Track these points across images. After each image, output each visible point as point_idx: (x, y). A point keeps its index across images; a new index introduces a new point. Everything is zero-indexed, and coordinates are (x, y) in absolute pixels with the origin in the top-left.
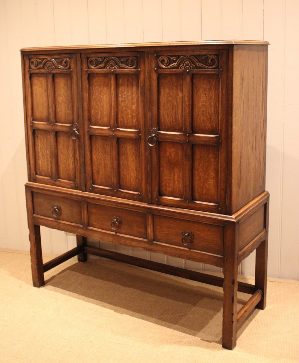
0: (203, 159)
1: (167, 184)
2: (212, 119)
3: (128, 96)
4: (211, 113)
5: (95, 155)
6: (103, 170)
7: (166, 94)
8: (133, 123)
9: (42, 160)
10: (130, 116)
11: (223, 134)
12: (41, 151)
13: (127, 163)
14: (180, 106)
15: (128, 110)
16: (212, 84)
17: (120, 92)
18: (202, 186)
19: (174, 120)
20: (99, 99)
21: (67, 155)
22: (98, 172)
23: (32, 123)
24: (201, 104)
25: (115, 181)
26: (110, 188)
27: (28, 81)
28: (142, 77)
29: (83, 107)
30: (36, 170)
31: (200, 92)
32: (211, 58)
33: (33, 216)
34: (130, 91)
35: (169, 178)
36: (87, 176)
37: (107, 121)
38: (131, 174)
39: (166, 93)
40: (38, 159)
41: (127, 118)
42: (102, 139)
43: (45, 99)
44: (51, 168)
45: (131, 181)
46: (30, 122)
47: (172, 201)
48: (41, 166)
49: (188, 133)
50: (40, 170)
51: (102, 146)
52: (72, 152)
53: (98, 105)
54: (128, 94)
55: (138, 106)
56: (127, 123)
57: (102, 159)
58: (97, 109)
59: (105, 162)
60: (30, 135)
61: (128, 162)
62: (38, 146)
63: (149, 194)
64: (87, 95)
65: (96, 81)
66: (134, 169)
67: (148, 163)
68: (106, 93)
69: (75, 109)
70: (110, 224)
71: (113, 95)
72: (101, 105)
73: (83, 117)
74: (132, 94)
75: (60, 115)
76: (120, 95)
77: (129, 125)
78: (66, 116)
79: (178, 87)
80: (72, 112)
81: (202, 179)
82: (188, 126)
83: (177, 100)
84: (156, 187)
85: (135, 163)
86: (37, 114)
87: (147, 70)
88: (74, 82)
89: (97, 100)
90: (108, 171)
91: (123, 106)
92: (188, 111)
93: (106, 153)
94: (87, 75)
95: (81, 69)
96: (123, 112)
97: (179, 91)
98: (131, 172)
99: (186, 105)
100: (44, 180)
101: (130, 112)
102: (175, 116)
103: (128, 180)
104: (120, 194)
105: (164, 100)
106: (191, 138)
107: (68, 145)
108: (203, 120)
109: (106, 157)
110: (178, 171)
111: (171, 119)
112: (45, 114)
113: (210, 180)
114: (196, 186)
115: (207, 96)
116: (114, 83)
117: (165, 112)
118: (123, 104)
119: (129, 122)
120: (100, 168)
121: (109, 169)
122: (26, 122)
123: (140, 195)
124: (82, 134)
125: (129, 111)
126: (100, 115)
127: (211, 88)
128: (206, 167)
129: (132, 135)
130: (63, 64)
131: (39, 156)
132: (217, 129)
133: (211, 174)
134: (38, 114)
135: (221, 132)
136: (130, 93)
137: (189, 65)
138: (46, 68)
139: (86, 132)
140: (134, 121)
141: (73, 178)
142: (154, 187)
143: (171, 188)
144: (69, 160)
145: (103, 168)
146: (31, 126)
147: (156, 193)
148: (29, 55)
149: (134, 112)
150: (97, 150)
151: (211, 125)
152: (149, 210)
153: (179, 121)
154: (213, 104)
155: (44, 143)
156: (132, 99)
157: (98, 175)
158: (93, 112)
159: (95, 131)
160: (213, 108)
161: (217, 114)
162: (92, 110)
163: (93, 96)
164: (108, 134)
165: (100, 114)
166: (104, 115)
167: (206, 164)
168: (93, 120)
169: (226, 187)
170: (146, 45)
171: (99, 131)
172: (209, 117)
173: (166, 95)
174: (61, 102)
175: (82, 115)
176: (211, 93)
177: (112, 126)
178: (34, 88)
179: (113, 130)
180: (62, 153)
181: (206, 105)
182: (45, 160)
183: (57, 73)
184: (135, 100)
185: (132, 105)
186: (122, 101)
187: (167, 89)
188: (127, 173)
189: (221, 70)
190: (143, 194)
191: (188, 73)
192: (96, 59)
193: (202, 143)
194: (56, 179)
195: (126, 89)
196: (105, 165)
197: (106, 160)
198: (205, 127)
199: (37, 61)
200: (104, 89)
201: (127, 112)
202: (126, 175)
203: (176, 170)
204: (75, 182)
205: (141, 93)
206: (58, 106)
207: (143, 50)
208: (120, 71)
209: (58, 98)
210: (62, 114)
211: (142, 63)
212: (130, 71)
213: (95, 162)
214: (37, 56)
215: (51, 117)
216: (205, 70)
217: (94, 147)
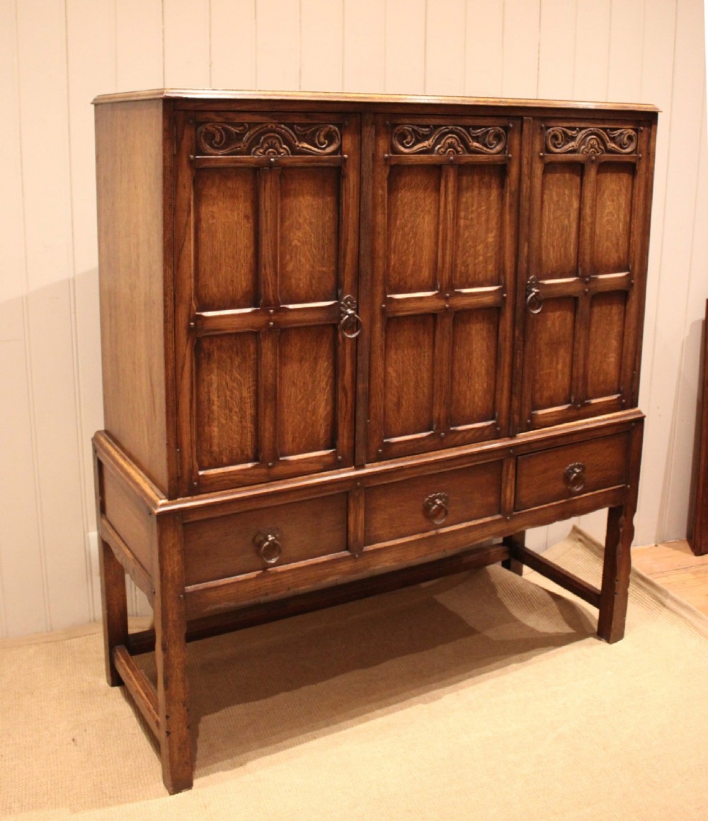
1: (545, 385)
2: (620, 244)
3: (479, 213)
4: (618, 233)
5: (393, 365)
6: (412, 396)
8: (487, 272)
9: (224, 421)
10: (481, 258)
11: (637, 268)
12: (218, 397)
13: (468, 364)
14: (574, 226)
15: (478, 245)
16: (623, 181)
17: (462, 206)
18: (599, 369)
20: (412, 227)
21: (310, 386)
22: (399, 405)
23: (196, 318)
24: (605, 219)
25: (442, 412)
26: (430, 433)
27: (187, 194)
28: (514, 171)
29: (373, 251)
31: (605, 196)
32: (628, 135)
34: (483, 204)
36: (373, 422)
37: (430, 276)
38: (477, 386)
39: (553, 203)
40: (208, 422)
41: (475, 265)
42: (414, 323)
45: (474, 402)
46: (189, 315)
47: (554, 414)
48: (216, 441)
50: (211, 452)
51: (412, 338)
52: (328, 373)
53: (409, 242)
54: (480, 210)
55: (499, 235)
56: (475, 274)
57: (411, 371)
58: (405, 252)
59: (416, 377)
61: (470, 362)
62: (210, 385)
63: (515, 416)
65: (405, 183)
66: (484, 372)
67: (518, 352)
69: (349, 259)
71: (452, 214)
72: (415, 241)
73: (373, 275)
74: (488, 209)
75: (293, 281)
76: (462, 214)
77: (479, 279)
78: (313, 282)
79: (572, 189)
80: (333, 268)
81: (598, 357)
83: (570, 215)
87: (526, 157)
88: (352, 187)
89: (406, 229)
91: (467, 238)
93: (422, 355)
94: (388, 170)
95: (373, 154)
96: (467, 252)
97: (574, 198)
98: (477, 380)
100: (232, 477)
101: (482, 250)
103: (467, 402)
104: (453, 439)
105: (549, 219)
106: (592, 285)
108: (608, 247)
109: (420, 363)
110: (564, 351)
111: (559, 254)
112: (243, 282)
113: (611, 356)
114: (590, 372)
115: (614, 203)
116: (454, 186)
117: (549, 241)
118: (467, 234)
119: (480, 272)
120: (403, 393)
121: (425, 391)
123: (496, 425)
125: (480, 248)
126: (413, 265)
127: (621, 188)
128: (606, 333)
129: (488, 300)
130: (319, 141)
131: (212, 412)
132: (626, 261)
133: (612, 344)
134: (215, 290)
135: (634, 266)
136: (483, 208)
137: (596, 146)
138: (262, 151)
139: (378, 311)
140: (490, 267)
142: (526, 398)
144: (316, 397)
145: (412, 391)
147: (527, 410)
148: (195, 111)
149: (490, 250)
150: (399, 351)
152: (511, 451)
156: (487, 220)
157: (398, 411)
158: (394, 259)
159: (402, 306)
160: (622, 225)
161: (626, 235)
162: (392, 256)
163: (396, 220)
164: (434, 308)
165: (411, 262)
166: (422, 265)
167: (607, 328)
168: (394, 278)
169: (635, 360)
171: (412, 305)
172: (615, 242)
173: (552, 206)
174: (299, 244)
175: (370, 270)
176: (620, 199)
177: (444, 286)
179: (447, 295)
180: (294, 384)
181: (613, 221)
182: (235, 418)
183: (292, 167)
184: (493, 223)
185: (488, 233)
186: (467, 227)
187: (554, 194)
188: (468, 387)
189: (640, 155)
190: (503, 421)
191: (593, 161)
192: (413, 130)
193: (607, 290)
194: (275, 459)
195: (476, 198)
196: (417, 382)
197: (420, 369)
198: (609, 260)
199: (226, 130)
200: (424, 202)
201: (475, 251)
202: (466, 391)
203: (562, 352)
204: (334, 450)
205: (511, 205)
206: (288, 257)
207: (520, 114)
208: (470, 159)
209: (292, 234)
210: (302, 277)
211: (516, 142)
212: (491, 160)
213: (392, 381)
214: (231, 115)
215: (269, 291)
216: (618, 157)
217: (393, 346)
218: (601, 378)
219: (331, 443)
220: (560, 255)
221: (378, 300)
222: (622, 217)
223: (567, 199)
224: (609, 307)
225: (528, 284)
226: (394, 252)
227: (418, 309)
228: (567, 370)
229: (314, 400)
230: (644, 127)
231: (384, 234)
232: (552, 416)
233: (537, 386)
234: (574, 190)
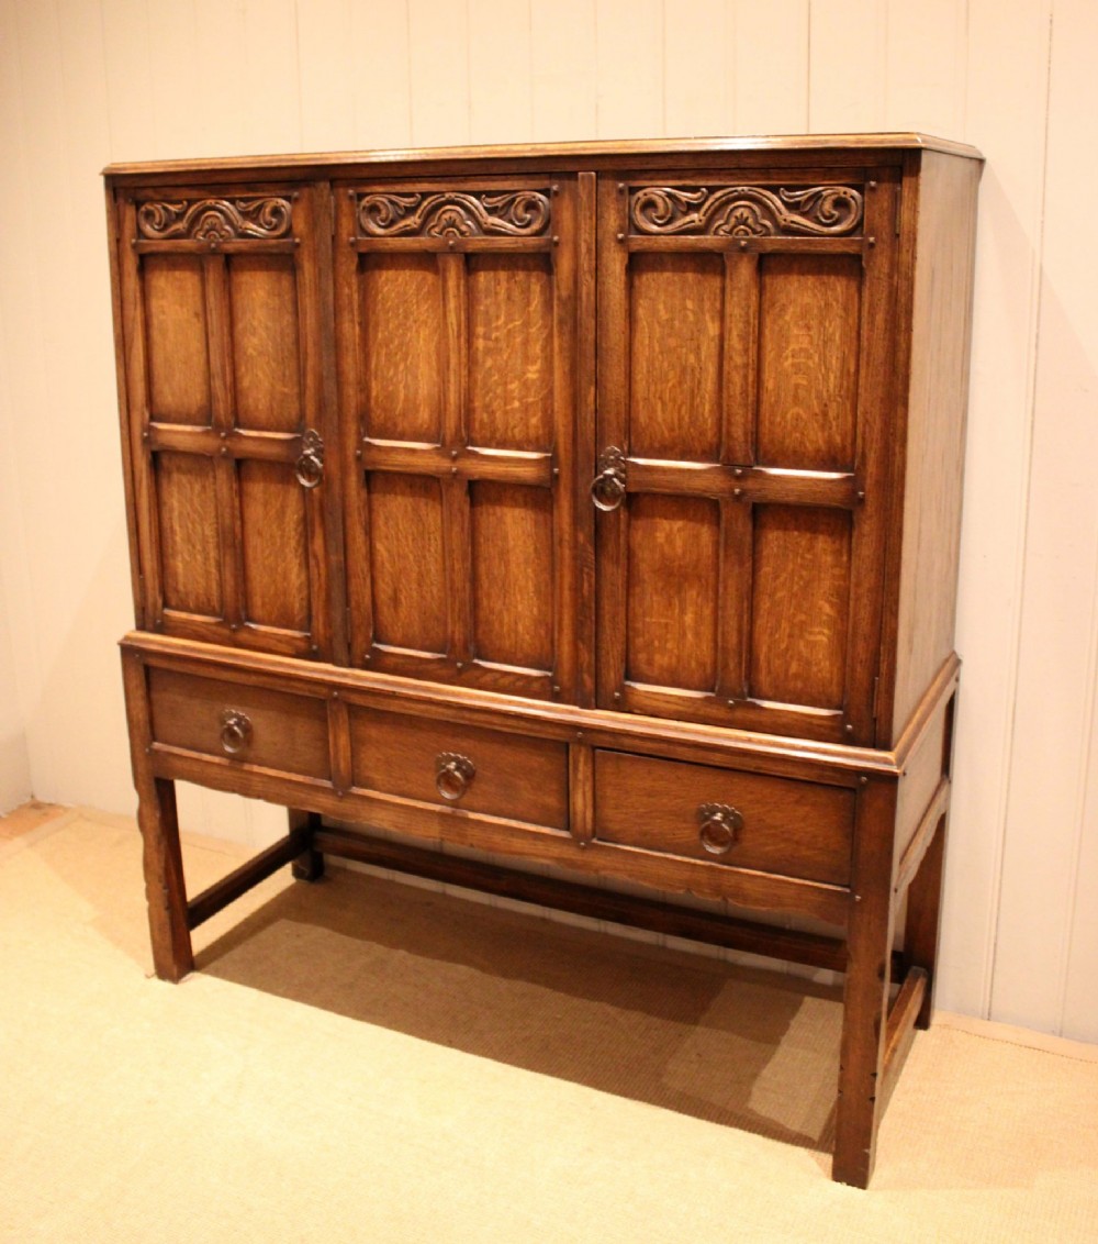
0: (791, 556)
1: (656, 643)
2: (831, 414)
3: (509, 331)
4: (825, 394)
5: (384, 540)
6: (415, 594)
7: (656, 326)
8: (528, 428)
9: (188, 559)
10: (516, 404)
11: (872, 468)
12: (181, 527)
13: (503, 568)
14: (711, 369)
15: (512, 382)
16: (834, 290)
17: (479, 319)
18: (787, 649)
19: (687, 419)
20: (401, 345)
21: (278, 540)
22: (395, 600)
23: (150, 429)
24: (790, 361)
25: (457, 631)
26: (440, 656)
27: (132, 283)
28: (564, 265)
29: (339, 374)
30: (163, 593)
31: (787, 318)
32: (834, 197)
33: (151, 750)
34: (517, 317)
35: (663, 621)
36: (355, 613)
37: (431, 420)
38: (520, 608)
39: (658, 323)
40: (173, 556)
41: (506, 413)
42: (411, 487)
43: (196, 345)
44: (221, 585)
45: (516, 632)
46: (142, 424)
47: (672, 700)
48: (181, 579)
49: (740, 466)
50: (177, 591)
51: (409, 508)
52: (299, 530)
53: (396, 367)
54: (510, 326)
55: (548, 369)
56: (507, 428)
57: (411, 557)
58: (391, 379)
59: (419, 567)
60: (141, 471)
61: (507, 564)
62: (172, 510)
63: (586, 677)
64: (354, 328)
65: (387, 280)
66: (531, 589)
67: (586, 570)
68: (426, 323)
69: (310, 381)
70: (432, 778)
71: (455, 328)
72: (406, 367)
73: (340, 407)
74: (527, 324)
75: (251, 401)
76: (480, 330)
77: (514, 436)
78: (275, 405)
79: (703, 300)
80: (296, 390)
81: (784, 624)
82: (742, 439)
83: (699, 348)
84: (616, 653)
85: (534, 571)
86: (168, 396)
87: (585, 241)
88: (307, 282)
89: (391, 346)
90: (433, 598)
91: (490, 369)
92: (742, 386)
93: (426, 536)
94: (356, 259)
95: (333, 238)
96: (490, 391)
97: (708, 317)
98: (519, 598)
99: (736, 367)
100: (194, 628)
101: (517, 391)
102: (692, 405)
103: (505, 629)
104: (478, 678)
105: (651, 346)
106: (750, 484)
107: (282, 507)
108: (797, 418)
109: (423, 547)
110: (698, 595)
111: (676, 416)
112: (196, 398)
113: (817, 630)
114: (764, 649)
115: (812, 333)
116: (458, 286)
117: (652, 388)
118: (489, 363)
119: (515, 427)
120: (401, 586)
121: (435, 591)
122: (126, 426)
123: (552, 681)
124: (334, 467)
125: (514, 386)
126: (405, 400)
127: (827, 304)
128: (802, 583)
129: (527, 473)
130: (264, 220)
131: (174, 542)
132: (849, 451)
133: (820, 609)
134: (170, 398)
135: (864, 463)
136: (517, 323)
137: (752, 220)
138: (201, 233)
139: (351, 459)
140: (534, 421)
141: (301, 620)
142: (608, 653)
143: (670, 658)
144: (285, 558)
145: (414, 586)
146: (146, 441)
147: (612, 675)
148: (135, 188)
149: (533, 391)
150: (391, 523)
151: (826, 434)
152: (580, 734)
153: (705, 421)
154: (834, 362)
155: (191, 500)
156: (526, 342)
157: (396, 611)
158: (375, 388)
159: (385, 457)
160: (835, 377)
161: (848, 398)
162: (375, 383)
163: (377, 332)
164: (434, 469)
165: (402, 396)
166: (418, 402)
167: (804, 573)
168: (378, 416)
169: (877, 653)
170: (585, 149)
171: (400, 458)
172: (817, 410)
173: (657, 329)
174: (255, 354)
175: (335, 399)
176: (827, 324)
177: (448, 438)
178: (155, 304)
179: (454, 453)
180: (260, 533)
181: (809, 367)
182: (199, 557)
183: (240, 254)
184: (536, 349)
185: (527, 364)
186: (488, 351)
187: (661, 307)
188: (504, 604)
189: (872, 239)
190: (565, 678)
191: (743, 250)
192: (392, 202)
193: (792, 499)
194: (240, 622)
195: (503, 307)
196: (420, 574)
197: (424, 557)
198: (802, 443)
199: (165, 209)
200: (418, 308)
201: (505, 391)
202: (501, 612)
203: (691, 594)
204: (309, 634)
205: (561, 322)
206: (243, 369)
207: (570, 167)
208: (483, 244)
209: (246, 339)
210: (260, 396)
211: (566, 217)
212: (520, 245)
213: (383, 564)
214: (168, 191)
215: (222, 408)
216: (809, 242)
217: (381, 513)
218: (794, 668)
219: (307, 623)
220: (680, 419)
221: (351, 442)
222: (835, 363)
223: (691, 317)
224: (808, 535)
225: (601, 459)
226: (375, 379)
227: (408, 466)
228: (707, 631)
229: (284, 561)
230: (878, 181)
231: (354, 350)
232: (668, 702)
233: (639, 641)
234: (707, 305)
